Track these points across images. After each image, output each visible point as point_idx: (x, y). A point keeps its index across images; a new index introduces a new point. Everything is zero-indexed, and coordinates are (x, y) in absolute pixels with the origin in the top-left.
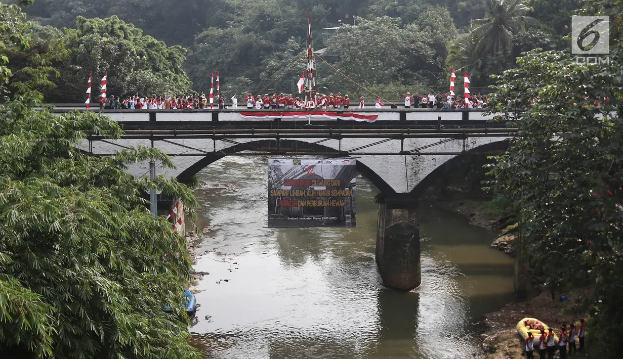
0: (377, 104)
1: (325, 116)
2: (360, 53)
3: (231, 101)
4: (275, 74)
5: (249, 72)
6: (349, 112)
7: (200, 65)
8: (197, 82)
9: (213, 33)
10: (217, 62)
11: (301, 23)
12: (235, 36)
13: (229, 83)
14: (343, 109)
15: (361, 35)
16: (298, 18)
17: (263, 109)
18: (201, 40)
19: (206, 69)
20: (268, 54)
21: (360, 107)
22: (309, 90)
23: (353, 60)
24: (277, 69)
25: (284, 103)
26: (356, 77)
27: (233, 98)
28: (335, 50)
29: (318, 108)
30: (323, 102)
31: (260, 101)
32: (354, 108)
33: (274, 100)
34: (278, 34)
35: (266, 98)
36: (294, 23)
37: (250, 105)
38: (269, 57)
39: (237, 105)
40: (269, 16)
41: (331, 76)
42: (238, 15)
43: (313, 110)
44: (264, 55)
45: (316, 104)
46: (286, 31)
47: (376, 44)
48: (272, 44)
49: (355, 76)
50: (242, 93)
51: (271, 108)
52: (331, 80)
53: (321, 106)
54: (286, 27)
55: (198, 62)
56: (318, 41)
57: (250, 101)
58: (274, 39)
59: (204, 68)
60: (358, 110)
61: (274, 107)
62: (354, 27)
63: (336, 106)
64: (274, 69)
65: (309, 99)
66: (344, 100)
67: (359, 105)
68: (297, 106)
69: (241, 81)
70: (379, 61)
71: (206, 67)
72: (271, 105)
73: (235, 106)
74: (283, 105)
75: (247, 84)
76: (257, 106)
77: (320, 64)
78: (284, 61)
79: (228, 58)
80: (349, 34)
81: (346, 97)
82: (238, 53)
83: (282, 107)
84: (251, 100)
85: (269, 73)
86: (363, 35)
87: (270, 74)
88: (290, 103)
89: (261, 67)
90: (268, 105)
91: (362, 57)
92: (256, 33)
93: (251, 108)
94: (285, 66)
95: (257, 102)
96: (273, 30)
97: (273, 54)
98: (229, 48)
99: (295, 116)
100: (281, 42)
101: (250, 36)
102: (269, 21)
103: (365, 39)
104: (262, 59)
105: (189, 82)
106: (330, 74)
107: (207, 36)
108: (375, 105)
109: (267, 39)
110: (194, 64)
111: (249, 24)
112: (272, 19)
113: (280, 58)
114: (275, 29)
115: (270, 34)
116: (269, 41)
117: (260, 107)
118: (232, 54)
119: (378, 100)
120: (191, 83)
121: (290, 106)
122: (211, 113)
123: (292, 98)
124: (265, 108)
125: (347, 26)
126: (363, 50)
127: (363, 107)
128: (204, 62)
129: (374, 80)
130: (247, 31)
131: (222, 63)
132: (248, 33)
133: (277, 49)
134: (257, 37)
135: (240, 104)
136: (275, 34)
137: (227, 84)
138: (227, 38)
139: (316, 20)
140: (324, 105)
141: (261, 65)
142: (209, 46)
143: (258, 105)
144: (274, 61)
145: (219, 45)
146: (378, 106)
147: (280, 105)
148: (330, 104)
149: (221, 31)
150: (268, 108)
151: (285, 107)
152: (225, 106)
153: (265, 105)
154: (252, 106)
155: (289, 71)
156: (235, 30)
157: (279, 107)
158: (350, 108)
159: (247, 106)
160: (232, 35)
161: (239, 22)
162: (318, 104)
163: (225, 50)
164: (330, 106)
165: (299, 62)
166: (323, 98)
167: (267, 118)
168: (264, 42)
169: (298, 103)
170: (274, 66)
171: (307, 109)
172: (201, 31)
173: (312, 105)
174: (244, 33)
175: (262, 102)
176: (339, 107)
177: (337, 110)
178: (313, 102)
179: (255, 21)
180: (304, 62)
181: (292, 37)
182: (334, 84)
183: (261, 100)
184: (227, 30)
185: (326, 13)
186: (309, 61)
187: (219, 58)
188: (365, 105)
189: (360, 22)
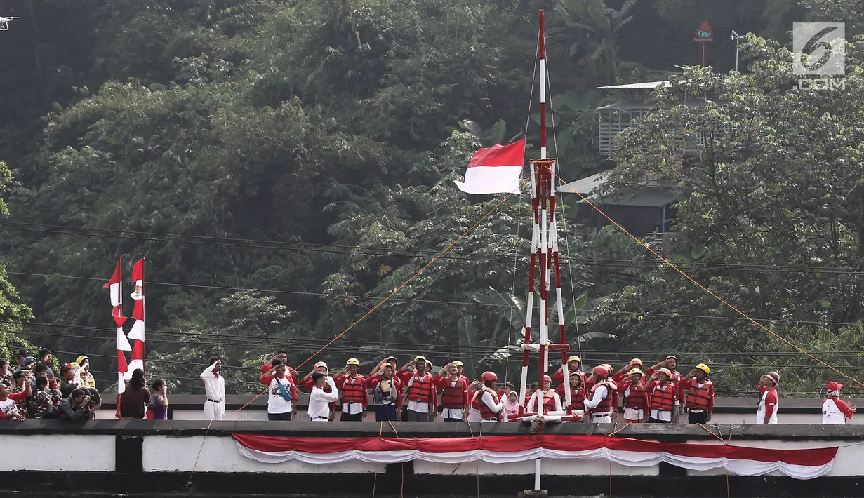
0: (829, 406)
1: (606, 453)
2: (762, 191)
3: (200, 389)
4: (390, 280)
5: (278, 270)
6: (711, 437)
7: (65, 238)
8: (53, 314)
9: (124, 104)
10: (139, 228)
11: (504, 66)
12: (219, 118)
13: (186, 318)
14: (685, 426)
15: (762, 110)
16: (491, 45)
17: (339, 424)
18: (72, 136)
19: (92, 259)
20: (361, 194)
21: (759, 418)
22: (536, 340)
23: (727, 221)
24: (398, 260)
25: (429, 399)
26: (744, 296)
27: (207, 373)
28: (650, 179)
29: (576, 419)
30: (600, 391)
31: (328, 390)
32: (735, 421)
33: (386, 386)
34: (404, 113)
35: (352, 375)
36: (476, 64)
37: (278, 405)
38: (364, 207)
39: (222, 405)
40: (367, 32)
41: (632, 291)
42: (230, 31)
43: (557, 429)
44: (342, 199)
45: (568, 401)
46: (438, 97)
47: (830, 153)
48: (376, 151)
49: (737, 290)
50: (247, 363)
51: (371, 418)
52: (632, 307)
53: (592, 412)
54: (440, 82)
55: (54, 230)
56: (576, 138)
57: (280, 386)
58: (388, 134)
59: (82, 252)
60: (751, 431)
61: (384, 414)
62: (733, 78)
63: (654, 414)
64: (384, 260)
65: (536, 382)
66: (689, 386)
67: (754, 411)
68: (487, 412)
69: (243, 311)
70: (841, 227)
71: (90, 247)
72: (370, 408)
73: (216, 410)
74: (423, 408)
75: (265, 321)
76: (318, 408)
77: (585, 239)
78: (428, 225)
79: (185, 210)
80: (713, 110)
81: (702, 376)
82: (231, 191)
83: (419, 416)
84: (285, 382)
85: (361, 276)
86: (773, 116)
87: (368, 281)
88: (456, 398)
89: (329, 252)
90: (356, 408)
91: (769, 210)
92: (308, 102)
93: (285, 417)
94: (434, 244)
95: (317, 391)
96: (383, 95)
97: (381, 197)
98: (193, 166)
99: (478, 454)
100: (419, 146)
101: (284, 119)
102: (369, 54)
103: (782, 130)
104: (334, 217)
105: (16, 310)
106: (630, 279)
107: (95, 116)
108: (818, 411)
109: (354, 129)
110: (38, 236)
111: (282, 66)
112: (379, 50)
113: (414, 212)
114: (390, 90)
115: (370, 108)
116: (364, 138)
117: (326, 411)
118: (203, 195)
119: (834, 389)
120: (24, 312)
121: (457, 414)
122: (111, 440)
123: (463, 378)
124: (347, 417)
125: (700, 74)
126: (771, 179)
127: (775, 419)
128: (77, 229)
129: (820, 308)
130: (270, 94)
131: (161, 230)
132: (276, 105)
133: (398, 174)
134: (314, 120)
135: (236, 400)
136: (393, 113)
137: (179, 321)
138: (185, 123)
139: (573, 50)
140: (603, 406)
141: (330, 239)
142: (101, 161)
143: (320, 405)
144: (384, 223)
145: (147, 156)
146: (832, 416)
147: (412, 406)
148: (630, 403)
149: (154, 97)
150: (358, 417)
151: (430, 417)
152: (173, 407)
153: (345, 410)
154: (287, 407)
155: (450, 267)
156: (218, 93)
157: (407, 415)
158: (716, 421)
159: (265, 408)
160: (205, 113)
161: (236, 58)
162: (578, 402)
163: (174, 178)
164: (630, 414)
165: (495, 228)
166: (600, 377)
167: (355, 461)
168: (344, 144)
169: (489, 397)
170: (384, 247)
171: (528, 424)
172: (70, 98)
173: (550, 406)
174: (258, 105)
175: (335, 394)
176: (666, 416)
177: (660, 429)
178: (553, 393)
179: (305, 54)
180: (514, 229)
181: (468, 123)
182: (646, 324)
183: (330, 381)
184: (182, 94)
185: (613, 21)
186: (538, 220)
187: (149, 209)
188: (780, 411)
189: (761, 56)
